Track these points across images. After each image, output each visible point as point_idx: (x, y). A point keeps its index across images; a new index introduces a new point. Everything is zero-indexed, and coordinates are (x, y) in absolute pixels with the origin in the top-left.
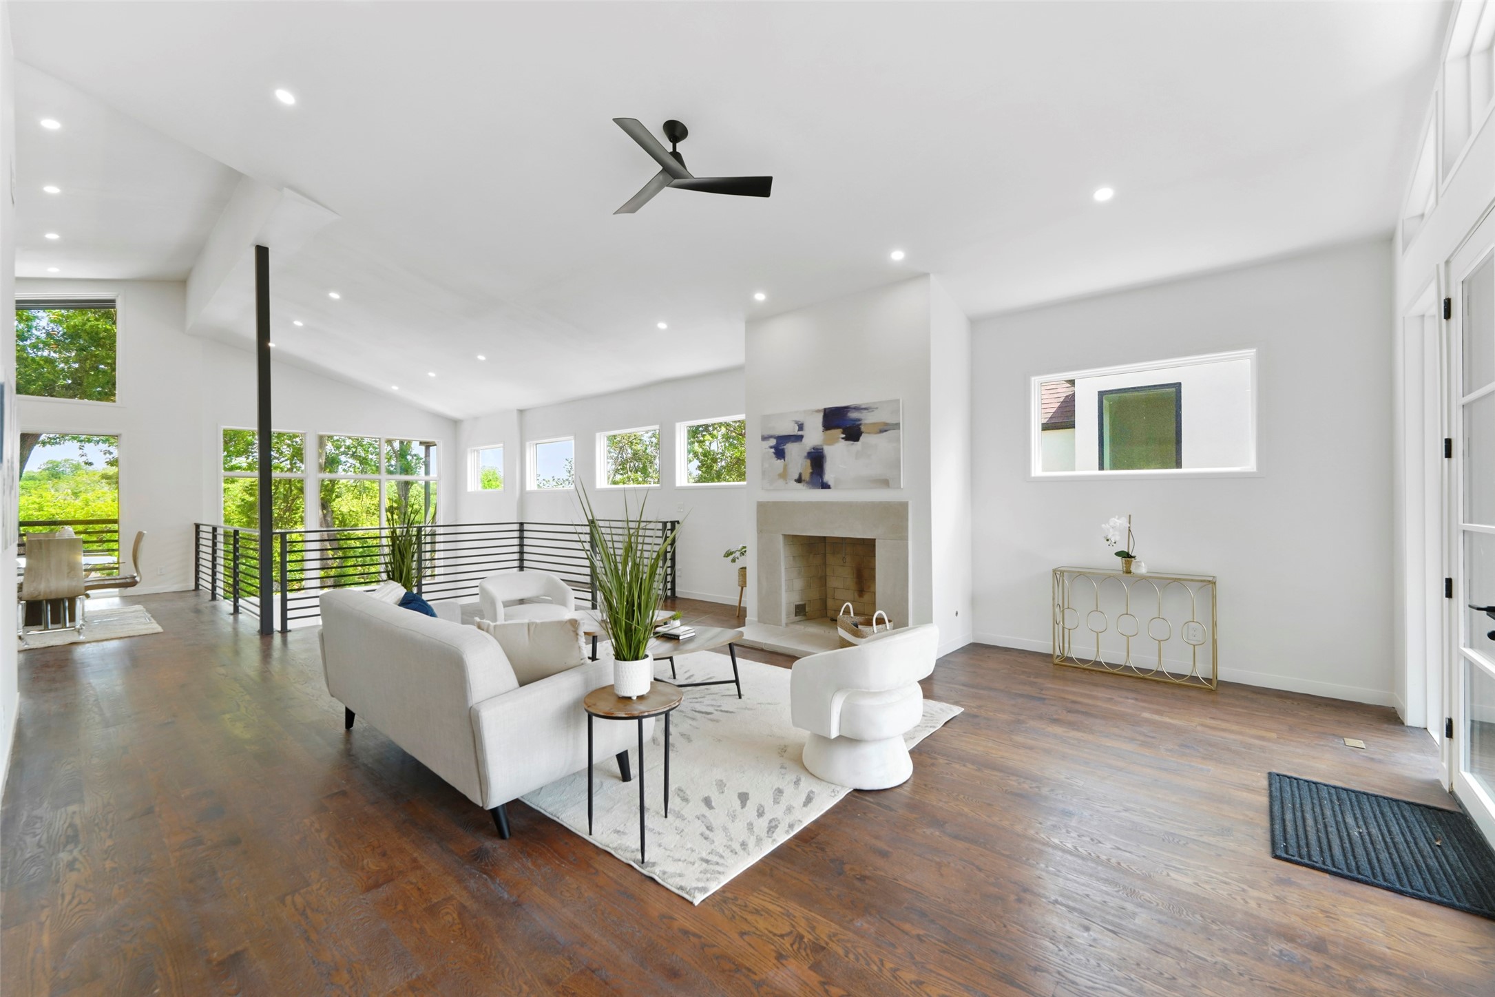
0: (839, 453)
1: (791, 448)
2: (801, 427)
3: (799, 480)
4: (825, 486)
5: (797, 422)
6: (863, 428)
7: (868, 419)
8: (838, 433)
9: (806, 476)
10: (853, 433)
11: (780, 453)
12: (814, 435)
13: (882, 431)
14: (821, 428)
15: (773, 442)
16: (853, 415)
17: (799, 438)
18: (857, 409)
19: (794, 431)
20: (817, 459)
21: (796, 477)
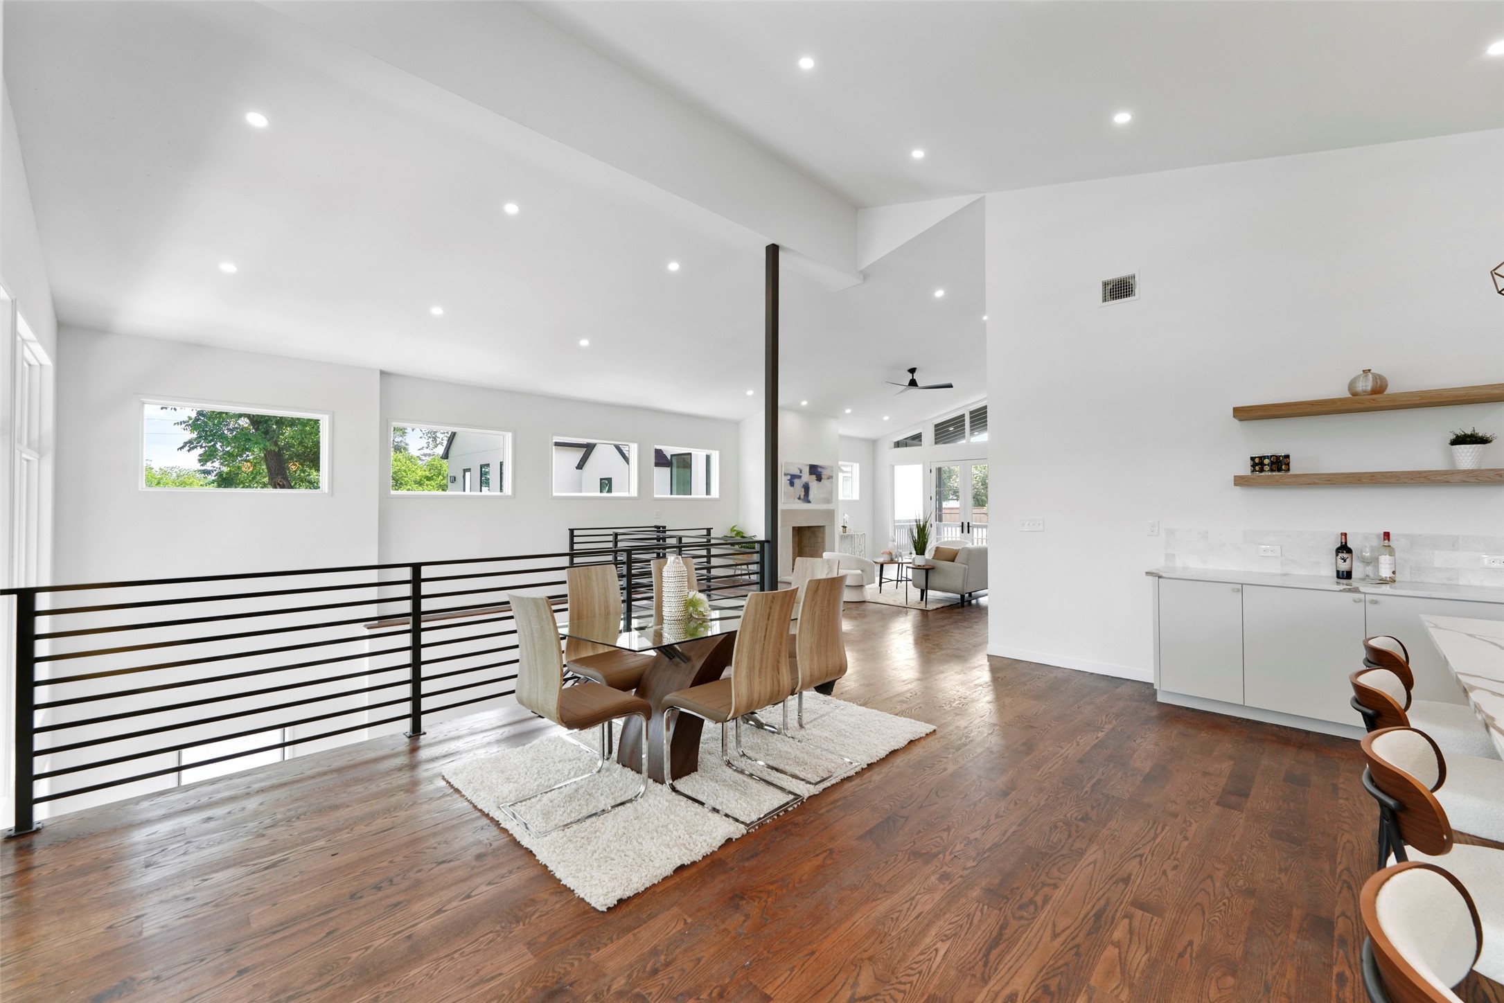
0: (814, 485)
1: (796, 481)
2: (801, 472)
3: (799, 498)
4: (809, 502)
5: (799, 469)
6: (823, 476)
7: (825, 473)
8: (814, 477)
9: (802, 497)
10: (819, 479)
11: (792, 484)
12: (806, 477)
13: (828, 479)
14: (808, 473)
15: (789, 477)
16: (819, 470)
17: (800, 477)
18: (821, 467)
19: (798, 473)
20: (806, 488)
21: (798, 497)
